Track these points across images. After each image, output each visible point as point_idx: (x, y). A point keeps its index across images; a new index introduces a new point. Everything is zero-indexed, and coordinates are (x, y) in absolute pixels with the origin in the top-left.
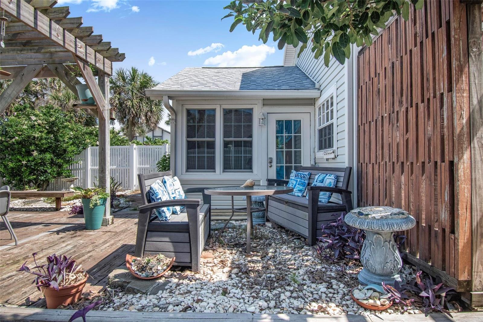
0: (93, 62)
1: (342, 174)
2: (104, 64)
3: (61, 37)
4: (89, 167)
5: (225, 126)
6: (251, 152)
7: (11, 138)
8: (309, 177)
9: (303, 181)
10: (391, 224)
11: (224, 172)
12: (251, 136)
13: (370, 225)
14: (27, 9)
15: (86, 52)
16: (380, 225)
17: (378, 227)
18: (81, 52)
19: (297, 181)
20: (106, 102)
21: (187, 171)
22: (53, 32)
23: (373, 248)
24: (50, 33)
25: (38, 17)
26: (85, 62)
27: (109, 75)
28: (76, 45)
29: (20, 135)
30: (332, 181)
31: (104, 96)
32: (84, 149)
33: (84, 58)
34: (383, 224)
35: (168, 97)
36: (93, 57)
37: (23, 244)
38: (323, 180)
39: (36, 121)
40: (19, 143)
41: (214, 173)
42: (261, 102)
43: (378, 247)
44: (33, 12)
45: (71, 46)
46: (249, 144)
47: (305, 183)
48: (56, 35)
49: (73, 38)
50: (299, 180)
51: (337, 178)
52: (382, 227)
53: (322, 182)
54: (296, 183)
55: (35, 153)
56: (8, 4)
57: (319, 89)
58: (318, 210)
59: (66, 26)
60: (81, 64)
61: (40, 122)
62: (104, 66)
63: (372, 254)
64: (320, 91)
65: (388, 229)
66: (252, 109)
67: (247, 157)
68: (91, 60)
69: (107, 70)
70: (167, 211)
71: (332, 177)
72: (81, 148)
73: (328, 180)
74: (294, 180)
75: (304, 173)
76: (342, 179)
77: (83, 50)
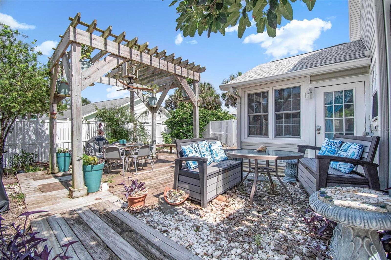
0: (186, 76)
1: (368, 144)
2: (194, 75)
3: (166, 67)
4: (210, 133)
5: (276, 104)
6: (299, 122)
7: (176, 119)
8: (339, 145)
9: (333, 149)
10: (352, 217)
11: (275, 137)
12: (299, 109)
13: (324, 210)
14: (146, 57)
15: (182, 71)
16: (336, 214)
17: (332, 216)
18: (178, 72)
19: (327, 148)
20: (196, 97)
21: (248, 136)
22: (161, 65)
23: (339, 238)
24: (159, 66)
25: (152, 59)
26: (182, 77)
27: (198, 81)
28: (175, 69)
29: (179, 117)
30: (356, 151)
31: (195, 94)
32: (208, 123)
33: (181, 75)
34: (340, 214)
35: (233, 88)
36: (187, 73)
37: (155, 171)
38: (347, 149)
39: (186, 110)
40: (179, 121)
41: (267, 138)
42: (308, 79)
43: (346, 240)
44: (149, 58)
45: (172, 70)
46: (297, 116)
47: (335, 150)
48: (163, 66)
49: (173, 65)
50: (328, 147)
51: (363, 148)
52: (338, 217)
53: (346, 152)
54: (326, 150)
55: (185, 126)
56: (136, 57)
57: (369, 56)
58: (327, 180)
59: (168, 60)
60: (179, 79)
61: (187, 110)
62: (194, 76)
63: (337, 245)
64: (371, 58)
65: (346, 222)
66: (299, 87)
67: (295, 126)
68: (185, 75)
69: (196, 78)
70: (192, 163)
71: (357, 147)
72: (207, 122)
73: (352, 149)
74: (325, 147)
75: (334, 141)
76: (367, 150)
77: (180, 71)
